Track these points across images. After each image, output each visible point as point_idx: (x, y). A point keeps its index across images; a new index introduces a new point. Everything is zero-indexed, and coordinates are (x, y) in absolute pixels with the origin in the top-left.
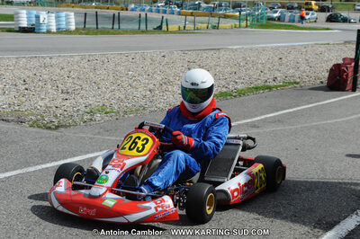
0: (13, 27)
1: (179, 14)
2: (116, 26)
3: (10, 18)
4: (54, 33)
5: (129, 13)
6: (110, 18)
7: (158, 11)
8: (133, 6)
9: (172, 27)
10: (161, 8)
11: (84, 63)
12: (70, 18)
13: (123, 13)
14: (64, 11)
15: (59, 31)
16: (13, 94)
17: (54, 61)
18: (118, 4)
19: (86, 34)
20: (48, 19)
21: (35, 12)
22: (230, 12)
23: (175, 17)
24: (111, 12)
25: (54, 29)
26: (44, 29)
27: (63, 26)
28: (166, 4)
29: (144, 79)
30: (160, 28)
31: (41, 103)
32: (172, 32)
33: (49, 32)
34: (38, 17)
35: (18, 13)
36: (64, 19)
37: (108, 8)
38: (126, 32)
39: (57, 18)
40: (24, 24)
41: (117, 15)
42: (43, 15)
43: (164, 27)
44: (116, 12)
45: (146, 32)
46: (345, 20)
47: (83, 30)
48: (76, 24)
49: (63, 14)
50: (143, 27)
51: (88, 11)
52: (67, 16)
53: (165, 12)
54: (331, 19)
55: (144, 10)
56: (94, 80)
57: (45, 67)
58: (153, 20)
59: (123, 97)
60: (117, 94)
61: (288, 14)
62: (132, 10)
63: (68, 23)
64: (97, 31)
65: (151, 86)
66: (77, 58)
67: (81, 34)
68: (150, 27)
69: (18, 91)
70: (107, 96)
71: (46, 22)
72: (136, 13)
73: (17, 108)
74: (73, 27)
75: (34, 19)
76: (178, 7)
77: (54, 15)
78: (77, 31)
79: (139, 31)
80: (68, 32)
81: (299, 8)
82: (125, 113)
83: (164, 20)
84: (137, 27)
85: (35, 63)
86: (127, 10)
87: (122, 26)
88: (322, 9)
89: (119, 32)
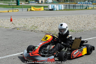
0: (48, 9)
1: (92, 4)
2: (74, 8)
3: (47, 7)
4: (58, 10)
5: (78, 5)
6: (72, 6)
7: (86, 4)
8: (79, 2)
9: (90, 8)
10: (87, 3)
11: (66, 18)
12: (62, 6)
13: (76, 5)
14: (60, 4)
15: (59, 10)
16: (48, 26)
17: (58, 18)
18: (75, 2)
19: (66, 10)
20: (57, 7)
21: (53, 5)
23: (91, 5)
24: (73, 4)
25: (58, 9)
26: (55, 9)
27: (60, 9)
28: (88, 1)
29: (82, 22)
30: (86, 8)
31: (55, 29)
32: (90, 9)
33: (57, 10)
34: (54, 6)
35: (49, 6)
36: (60, 7)
37: (72, 3)
38: (77, 10)
39: (59, 6)
40: (50, 8)
41: (75, 5)
42: (55, 6)
43: (88, 8)
44: (74, 4)
45: (82, 9)
47: (65, 9)
48: (64, 8)
49: (60, 5)
50: (82, 8)
51: (67, 4)
52: (61, 6)
53: (88, 4)
55: (82, 3)
56: (69, 23)
57: (56, 19)
59: (77, 27)
60: (75, 26)
62: (79, 3)
63: (62, 8)
64: (69, 10)
65: (85, 24)
66: (64, 17)
67: (65, 10)
68: (84, 8)
69: (49, 26)
70: (72, 27)
71: (56, 8)
72: (80, 4)
73: (49, 30)
74: (63, 9)
75: (53, 7)
76: (92, 2)
77: (58, 6)
78: (64, 10)
79: (81, 9)
80: (62, 10)
82: (78, 31)
83: (88, 6)
84: (80, 8)
85: (53, 18)
86: (77, 3)
87: (76, 8)
89: (75, 10)
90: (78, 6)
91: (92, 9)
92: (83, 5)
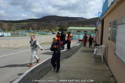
6: (16, 34)
15: (7, 36)
20: (5, 34)
22: (37, 33)
23: (27, 34)
30: (25, 35)
33: (6, 36)
34: (3, 34)
37: (16, 32)
38: (19, 36)
46: (55, 34)
49: (8, 33)
54: (53, 34)
58: (24, 34)
61: (46, 33)
62: (20, 32)
63: (9, 35)
64: (14, 36)
74: (10, 35)
76: (28, 32)
78: (11, 36)
79: (22, 36)
81: (48, 32)
88: (52, 32)
89: (18, 36)
90: (20, 34)
91: (28, 36)
92: (23, 33)
